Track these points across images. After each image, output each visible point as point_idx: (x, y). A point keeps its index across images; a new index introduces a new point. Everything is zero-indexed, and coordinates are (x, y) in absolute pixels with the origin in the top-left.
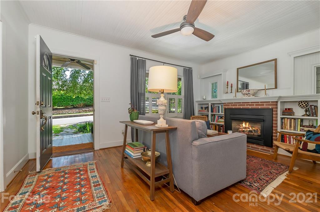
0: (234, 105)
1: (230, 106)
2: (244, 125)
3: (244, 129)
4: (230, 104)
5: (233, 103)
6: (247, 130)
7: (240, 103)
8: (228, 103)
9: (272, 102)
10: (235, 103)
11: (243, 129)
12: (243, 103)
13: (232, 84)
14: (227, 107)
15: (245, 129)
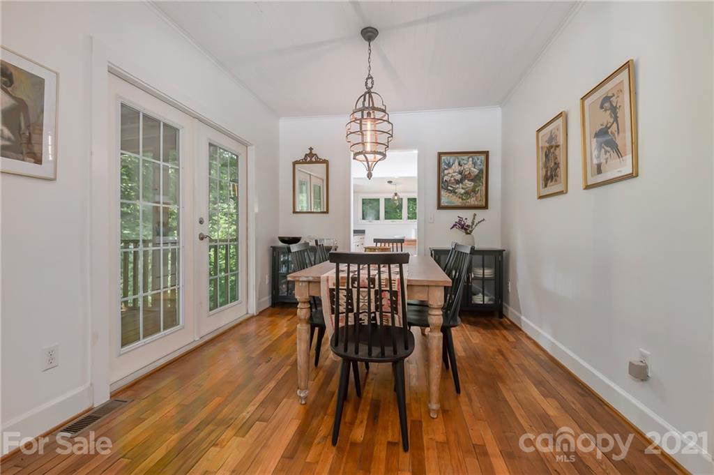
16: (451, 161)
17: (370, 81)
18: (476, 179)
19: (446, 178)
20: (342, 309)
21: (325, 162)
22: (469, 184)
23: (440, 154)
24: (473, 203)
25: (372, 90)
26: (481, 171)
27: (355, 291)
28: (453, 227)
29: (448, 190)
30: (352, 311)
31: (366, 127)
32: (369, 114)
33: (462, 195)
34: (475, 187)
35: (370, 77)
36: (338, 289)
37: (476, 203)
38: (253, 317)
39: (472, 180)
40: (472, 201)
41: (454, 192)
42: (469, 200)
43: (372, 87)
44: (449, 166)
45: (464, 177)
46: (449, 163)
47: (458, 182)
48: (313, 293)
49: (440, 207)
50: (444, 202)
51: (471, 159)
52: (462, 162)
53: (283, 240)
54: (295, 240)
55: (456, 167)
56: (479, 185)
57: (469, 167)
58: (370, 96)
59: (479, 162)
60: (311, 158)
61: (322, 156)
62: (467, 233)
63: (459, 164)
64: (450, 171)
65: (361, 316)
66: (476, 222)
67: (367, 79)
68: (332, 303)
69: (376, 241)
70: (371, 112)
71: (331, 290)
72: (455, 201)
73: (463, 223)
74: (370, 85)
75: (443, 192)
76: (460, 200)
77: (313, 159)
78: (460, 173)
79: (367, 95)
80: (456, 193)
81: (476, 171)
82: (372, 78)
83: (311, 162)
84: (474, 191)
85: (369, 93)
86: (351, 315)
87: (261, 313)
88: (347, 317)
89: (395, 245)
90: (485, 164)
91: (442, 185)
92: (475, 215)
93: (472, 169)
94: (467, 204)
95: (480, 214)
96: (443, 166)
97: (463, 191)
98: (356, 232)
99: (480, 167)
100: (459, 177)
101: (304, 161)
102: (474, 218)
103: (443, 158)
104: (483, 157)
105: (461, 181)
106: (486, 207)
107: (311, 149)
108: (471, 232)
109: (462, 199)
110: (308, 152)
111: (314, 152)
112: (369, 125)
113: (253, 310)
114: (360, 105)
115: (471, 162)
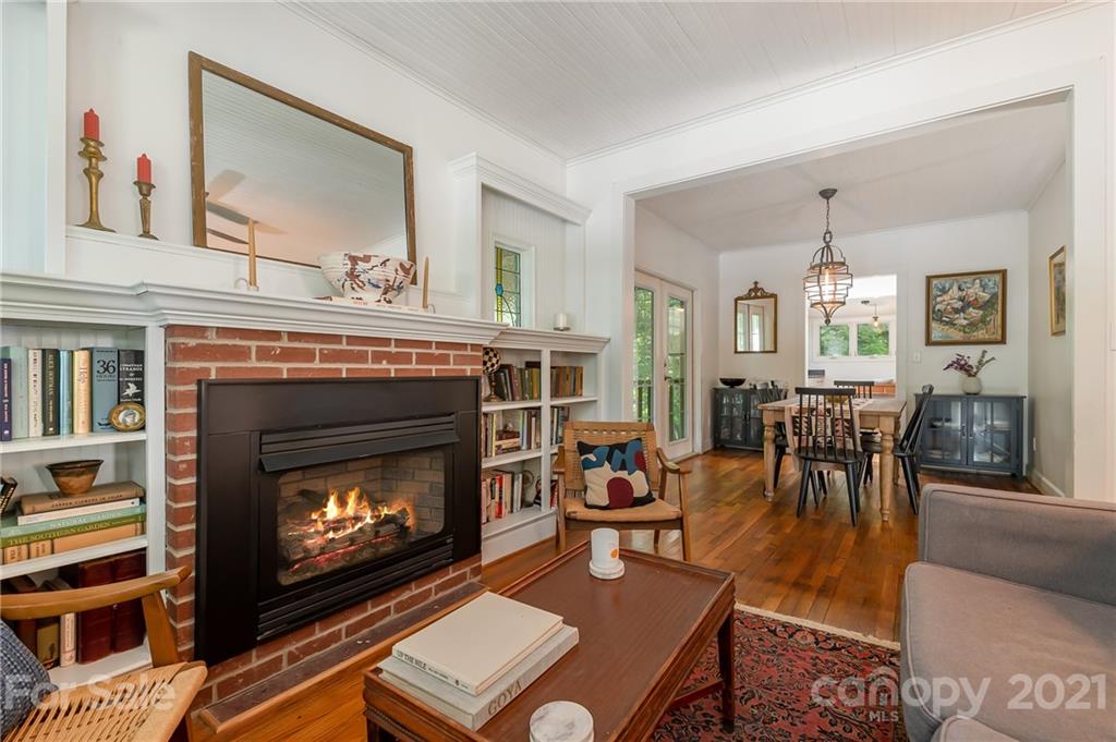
0: (287, 355)
1: (253, 363)
2: (332, 510)
3: (331, 535)
4: (253, 344)
5: (276, 335)
6: (349, 531)
7: (336, 338)
8: (222, 331)
9: (475, 347)
10: (293, 336)
11: (326, 532)
12: (352, 340)
13: (144, 165)
14: (213, 369)
15: (335, 530)
16: (947, 286)
17: (828, 235)
18: (987, 306)
19: (938, 307)
20: (804, 432)
21: (774, 296)
22: (974, 313)
23: (929, 279)
24: (981, 337)
25: (830, 244)
26: (994, 296)
27: (813, 419)
28: (947, 368)
29: (942, 321)
30: (811, 434)
33: (964, 326)
34: (984, 316)
35: (828, 232)
36: (801, 418)
37: (987, 337)
38: (698, 455)
39: (979, 308)
40: (980, 334)
41: (951, 323)
42: (975, 334)
43: (830, 241)
44: (944, 291)
45: (967, 304)
46: (944, 288)
47: (957, 311)
48: (778, 420)
49: (929, 342)
50: (936, 335)
51: (978, 281)
52: (963, 286)
53: (724, 381)
54: (740, 382)
55: (955, 292)
56: (992, 314)
57: (974, 290)
58: (829, 250)
59: (991, 284)
60: (756, 292)
61: (769, 290)
62: (970, 375)
63: (960, 289)
64: (946, 297)
65: (819, 439)
66: (984, 360)
67: (825, 233)
68: (795, 427)
69: (836, 383)
70: (830, 266)
71: (794, 418)
72: (953, 335)
73: (963, 362)
74: (828, 239)
75: (934, 325)
76: (962, 333)
77: (759, 294)
78: (962, 299)
79: (826, 249)
80: (954, 325)
81: (987, 296)
82: (830, 233)
83: (756, 297)
84: (983, 320)
85: (828, 247)
86: (811, 438)
87: (705, 453)
88: (808, 439)
89: (862, 388)
90: (1000, 286)
91: (932, 315)
92: (985, 352)
93: (981, 293)
94: (972, 338)
95: (992, 350)
96: (935, 292)
97: (965, 322)
98: (810, 372)
99: (993, 291)
100: (959, 305)
101: (748, 297)
102: (983, 357)
103: (935, 282)
104: (998, 278)
105: (963, 310)
106: (1003, 341)
107: (756, 283)
108: (976, 373)
109: (965, 332)
110: (753, 286)
111: (759, 286)
113: (699, 449)
114: (817, 261)
115: (978, 286)
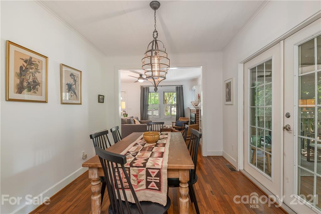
25: (157, 39)
31: (155, 62)
32: (156, 54)
43: (157, 37)
58: (156, 43)
67: (154, 32)
70: (157, 51)
74: (155, 36)
79: (154, 42)
82: (157, 32)
112: (156, 60)
